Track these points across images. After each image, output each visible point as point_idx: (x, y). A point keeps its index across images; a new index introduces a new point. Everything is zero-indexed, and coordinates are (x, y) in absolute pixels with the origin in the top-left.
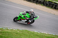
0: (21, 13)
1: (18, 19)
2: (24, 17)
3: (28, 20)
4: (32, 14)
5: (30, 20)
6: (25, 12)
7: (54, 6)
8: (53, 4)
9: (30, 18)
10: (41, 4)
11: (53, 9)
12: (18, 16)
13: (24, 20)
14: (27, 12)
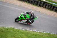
0: (22, 14)
1: (19, 20)
2: (25, 17)
3: (28, 20)
4: (32, 15)
5: (30, 20)
6: (25, 13)
7: (39, 4)
8: (38, 2)
9: (30, 18)
10: (26, 1)
11: (38, 6)
12: (19, 17)
13: (25, 20)
14: (27, 13)
